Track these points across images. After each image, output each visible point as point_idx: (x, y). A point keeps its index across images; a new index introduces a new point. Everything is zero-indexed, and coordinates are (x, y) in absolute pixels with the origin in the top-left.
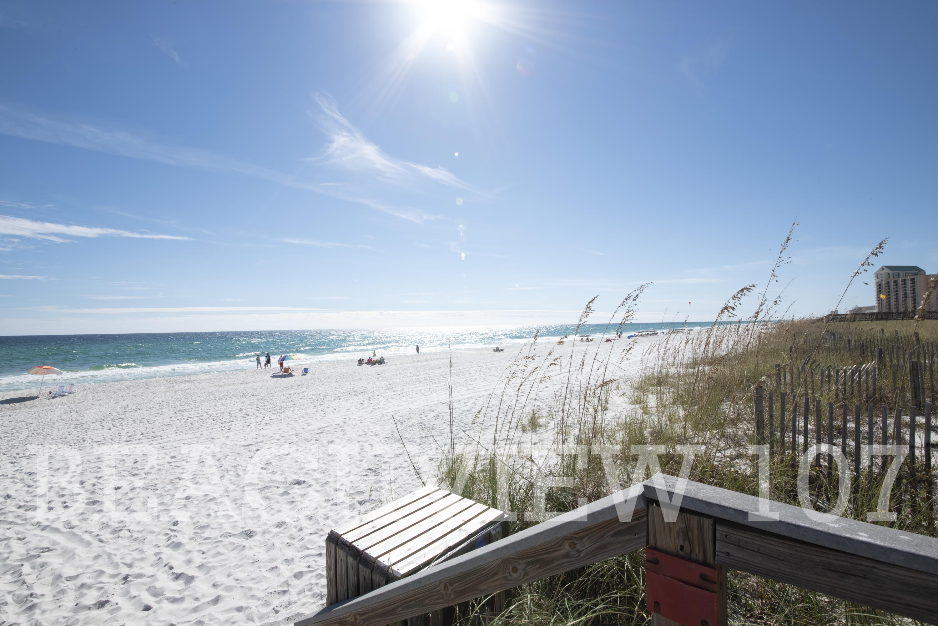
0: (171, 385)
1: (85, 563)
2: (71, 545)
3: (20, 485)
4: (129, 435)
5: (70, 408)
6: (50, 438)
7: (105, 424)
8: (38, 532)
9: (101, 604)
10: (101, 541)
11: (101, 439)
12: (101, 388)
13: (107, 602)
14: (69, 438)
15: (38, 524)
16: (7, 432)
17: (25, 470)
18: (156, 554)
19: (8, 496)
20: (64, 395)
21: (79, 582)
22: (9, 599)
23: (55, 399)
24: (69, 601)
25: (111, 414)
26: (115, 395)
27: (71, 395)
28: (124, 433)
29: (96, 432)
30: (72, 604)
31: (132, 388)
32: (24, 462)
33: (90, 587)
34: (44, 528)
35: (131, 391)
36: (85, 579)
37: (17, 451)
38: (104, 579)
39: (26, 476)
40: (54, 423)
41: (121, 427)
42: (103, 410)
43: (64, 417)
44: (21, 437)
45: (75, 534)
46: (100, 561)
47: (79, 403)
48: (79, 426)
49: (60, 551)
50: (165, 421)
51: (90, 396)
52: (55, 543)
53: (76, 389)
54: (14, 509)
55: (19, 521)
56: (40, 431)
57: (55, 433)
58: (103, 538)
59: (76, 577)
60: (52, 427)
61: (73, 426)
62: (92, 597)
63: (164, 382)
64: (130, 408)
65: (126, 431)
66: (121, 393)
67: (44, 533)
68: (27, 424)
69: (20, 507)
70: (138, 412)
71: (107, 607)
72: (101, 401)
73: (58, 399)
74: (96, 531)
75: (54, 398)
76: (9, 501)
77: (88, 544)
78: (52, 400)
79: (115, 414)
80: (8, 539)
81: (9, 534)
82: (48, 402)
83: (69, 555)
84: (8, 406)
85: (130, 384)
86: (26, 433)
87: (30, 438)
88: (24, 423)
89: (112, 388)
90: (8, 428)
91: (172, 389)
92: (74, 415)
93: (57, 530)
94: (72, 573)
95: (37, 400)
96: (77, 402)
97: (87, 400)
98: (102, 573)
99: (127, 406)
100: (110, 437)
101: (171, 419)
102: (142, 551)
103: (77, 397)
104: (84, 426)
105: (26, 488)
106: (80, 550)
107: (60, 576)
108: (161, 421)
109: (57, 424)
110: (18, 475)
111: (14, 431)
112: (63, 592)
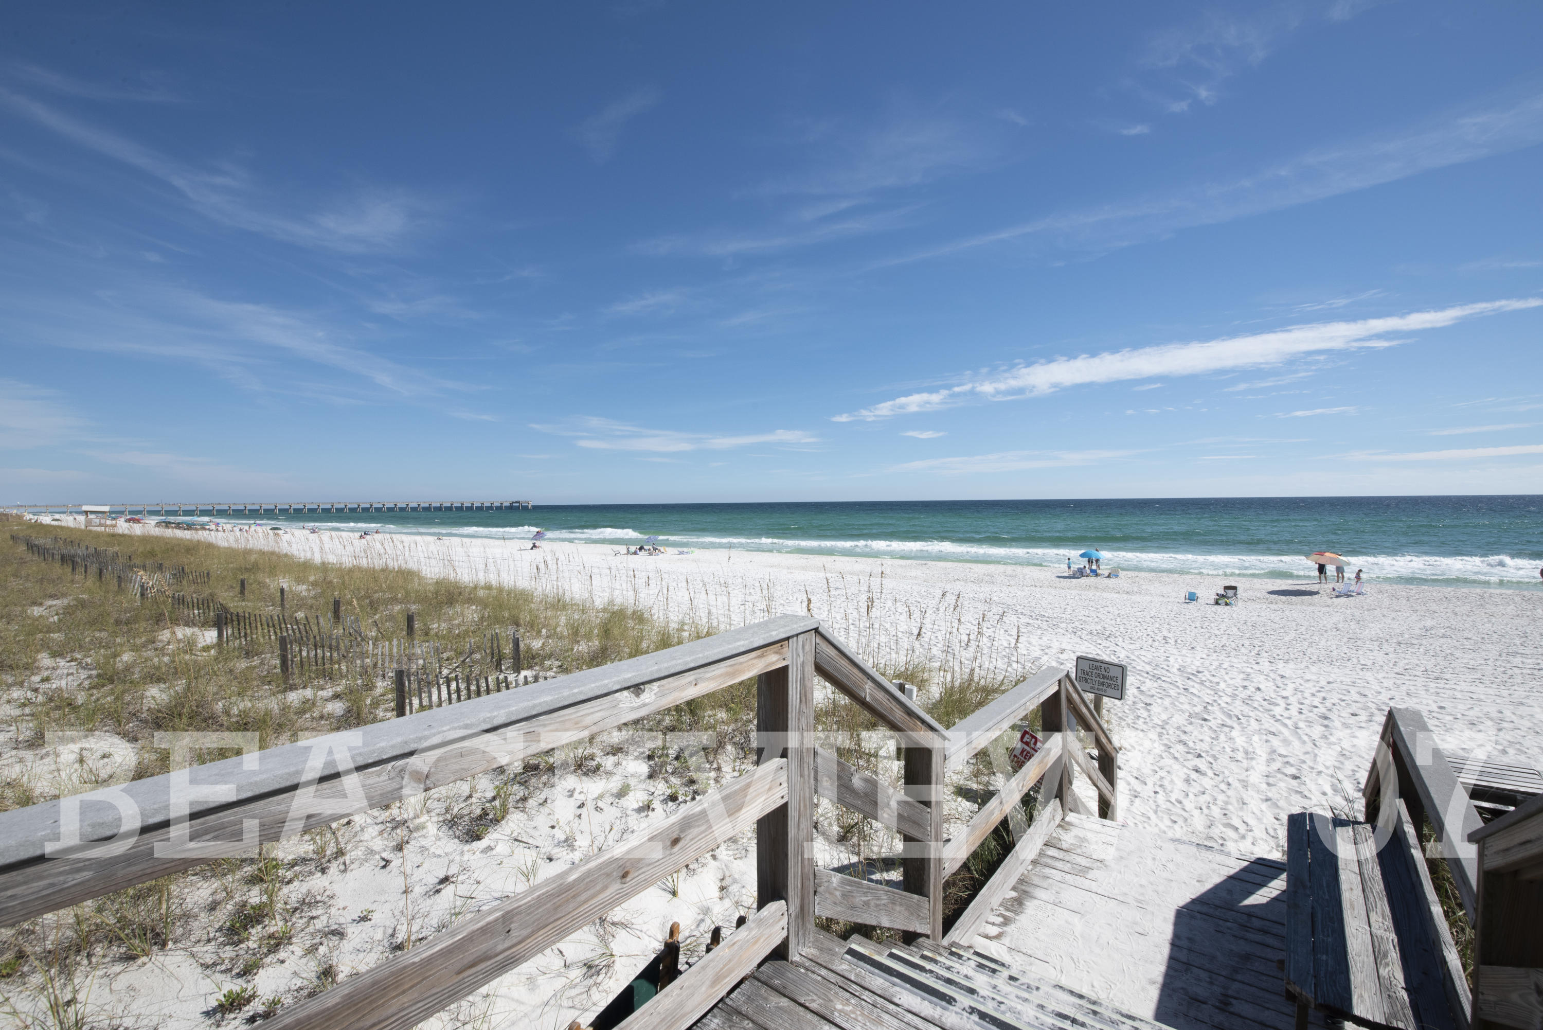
0: (1531, 607)
1: (1296, 752)
2: (1291, 738)
3: (1271, 684)
4: (1407, 667)
5: (1353, 615)
6: (1315, 646)
7: (1385, 646)
8: (1272, 721)
9: (1295, 777)
10: (1315, 745)
11: (1369, 663)
12: (1404, 593)
13: (1299, 778)
14: (1335, 653)
15: (1274, 716)
16: (1274, 630)
17: (1279, 672)
18: (1353, 771)
19: (1259, 689)
20: (1351, 596)
21: (1286, 760)
22: (1241, 749)
23: (1339, 599)
24: (1275, 766)
25: (1402, 635)
26: (1424, 608)
27: (1360, 597)
28: (1401, 664)
29: (1369, 653)
30: (1276, 768)
31: (1454, 600)
32: (1281, 664)
33: (1292, 766)
34: (1277, 721)
35: (1451, 606)
36: (1291, 760)
37: (1278, 652)
38: (1304, 766)
39: (1278, 678)
40: (1326, 631)
41: (1403, 655)
42: (1395, 626)
43: (1340, 626)
44: (1287, 639)
45: (1297, 733)
46: (1307, 756)
47: (1368, 610)
48: (1352, 641)
49: (1281, 738)
50: (1472, 662)
51: (1386, 602)
52: (1280, 732)
53: (1369, 590)
54: (1261, 700)
55: (1261, 709)
56: (1308, 636)
57: (1323, 643)
58: (1317, 744)
59: (1285, 756)
60: (1322, 635)
61: (1345, 640)
62: (1291, 771)
63: (1517, 599)
64: (1433, 632)
65: (1406, 661)
66: (1434, 606)
67: (1275, 723)
68: (1297, 624)
69: (1265, 700)
70: (1442, 640)
71: (1298, 780)
72: (1399, 613)
73: (1342, 600)
74: (1315, 737)
75: (1337, 597)
76: (1258, 693)
77: (1304, 742)
78: (1335, 600)
79: (1407, 636)
80: (1249, 717)
81: (1251, 714)
82: (1329, 601)
83: (1286, 742)
84: (1283, 598)
85: (1452, 593)
86: (1292, 635)
87: (1294, 642)
88: (1294, 623)
89: (1421, 596)
90: (1277, 626)
91: (1529, 613)
92: (1353, 625)
93: (1285, 725)
94: (1284, 753)
95: (1316, 596)
96: (1366, 607)
97: (1381, 608)
98: (1304, 762)
99: (1431, 629)
100: (1381, 663)
101: (1484, 662)
102: (1342, 763)
103: (1368, 601)
104: (1359, 643)
105: (1275, 688)
106: (1296, 743)
107: (1275, 751)
108: (1465, 661)
109: (1329, 632)
110: (1272, 675)
111: (1282, 631)
112: (1274, 760)
